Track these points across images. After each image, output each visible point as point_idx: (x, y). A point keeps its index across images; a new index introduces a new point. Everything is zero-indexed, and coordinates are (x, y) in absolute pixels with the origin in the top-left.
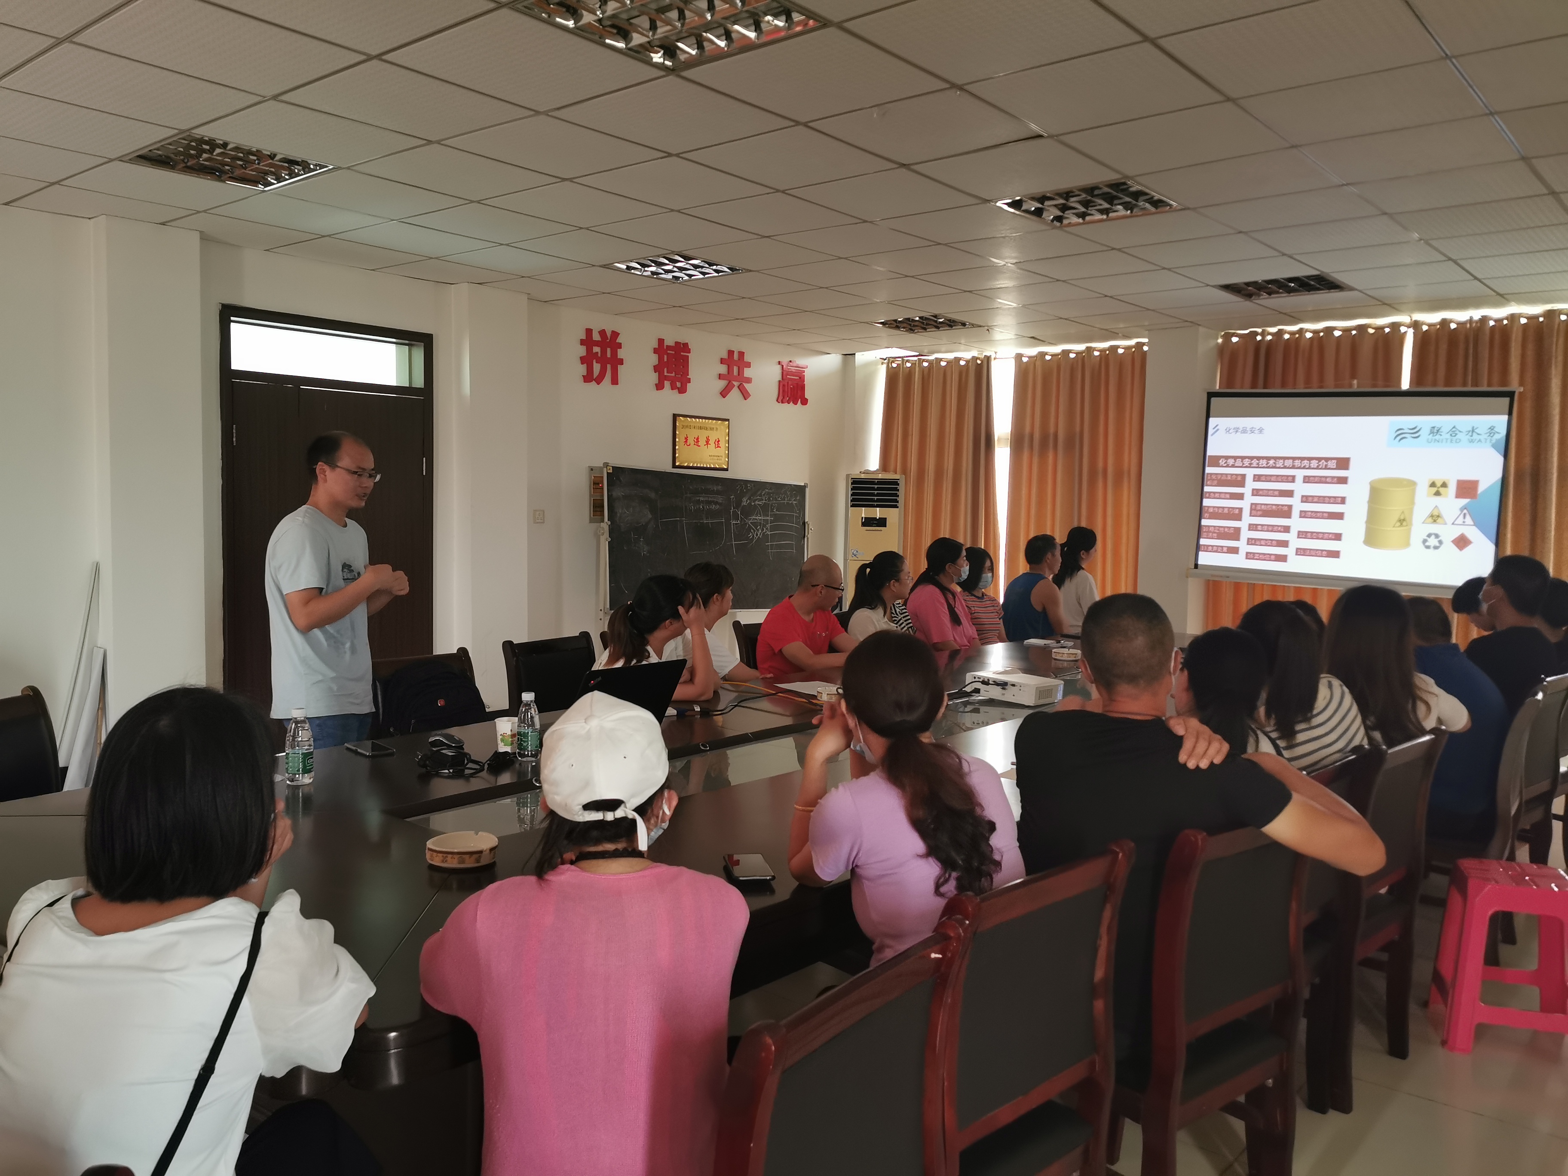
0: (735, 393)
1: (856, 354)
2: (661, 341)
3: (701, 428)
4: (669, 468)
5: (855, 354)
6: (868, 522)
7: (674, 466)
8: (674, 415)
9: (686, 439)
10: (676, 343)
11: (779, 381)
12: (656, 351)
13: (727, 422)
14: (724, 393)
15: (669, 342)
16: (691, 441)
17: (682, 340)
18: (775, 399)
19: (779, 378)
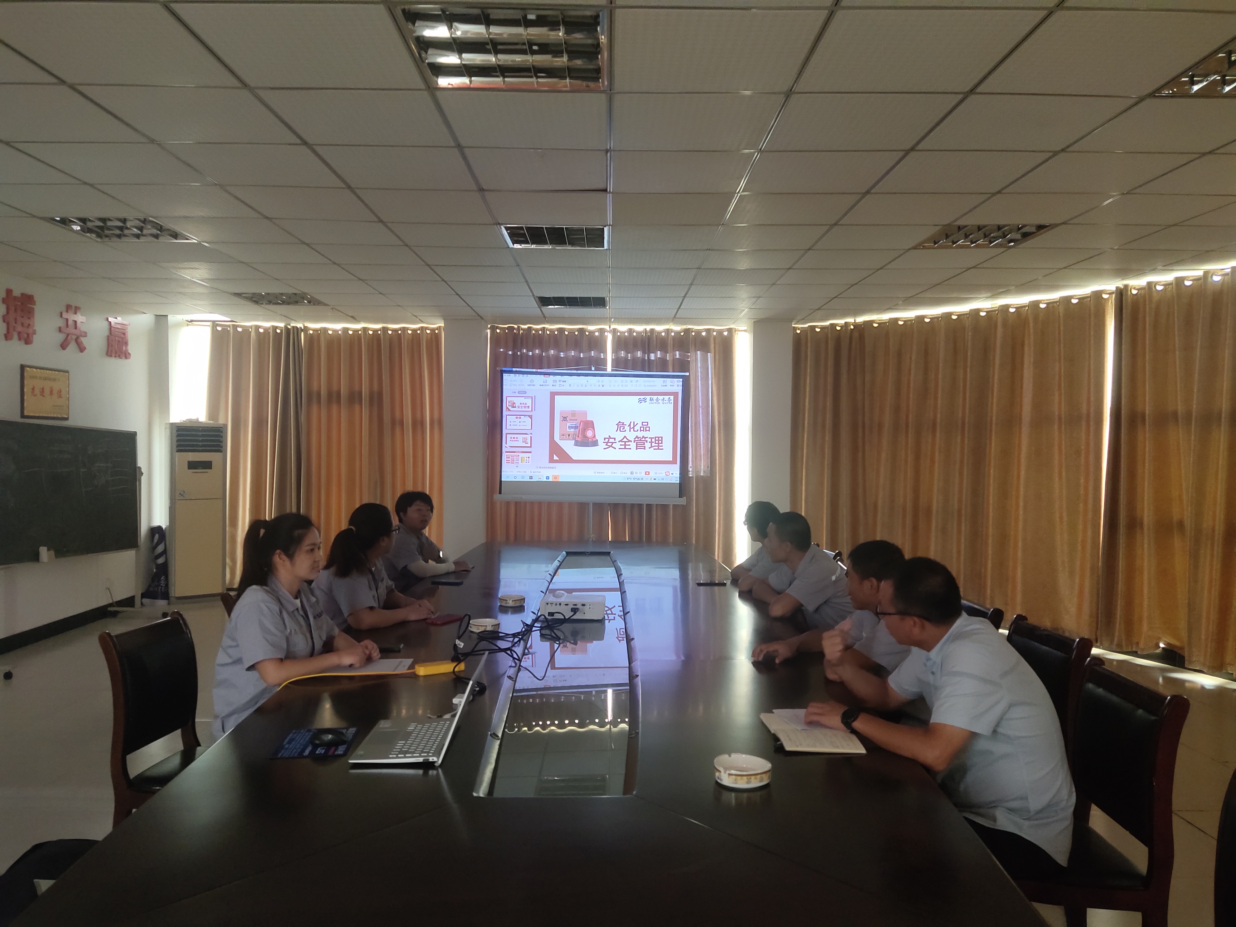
0: (72, 346)
1: (169, 316)
2: (9, 292)
3: (45, 379)
4: (20, 420)
5: (167, 316)
6: (192, 465)
7: (23, 416)
8: (23, 367)
9: (33, 389)
10: (22, 294)
11: (108, 336)
12: (4, 301)
13: (67, 374)
14: (64, 346)
15: (16, 293)
16: (37, 391)
17: (28, 292)
18: (105, 353)
19: (107, 333)
